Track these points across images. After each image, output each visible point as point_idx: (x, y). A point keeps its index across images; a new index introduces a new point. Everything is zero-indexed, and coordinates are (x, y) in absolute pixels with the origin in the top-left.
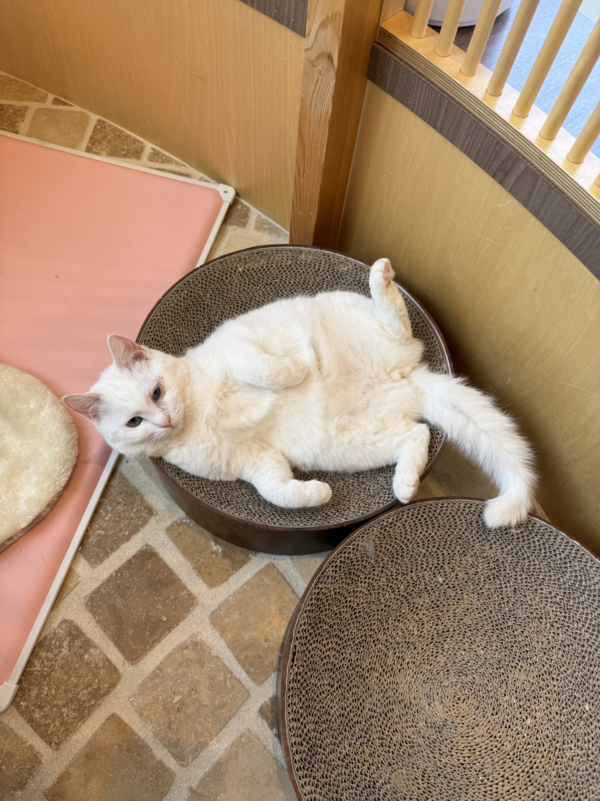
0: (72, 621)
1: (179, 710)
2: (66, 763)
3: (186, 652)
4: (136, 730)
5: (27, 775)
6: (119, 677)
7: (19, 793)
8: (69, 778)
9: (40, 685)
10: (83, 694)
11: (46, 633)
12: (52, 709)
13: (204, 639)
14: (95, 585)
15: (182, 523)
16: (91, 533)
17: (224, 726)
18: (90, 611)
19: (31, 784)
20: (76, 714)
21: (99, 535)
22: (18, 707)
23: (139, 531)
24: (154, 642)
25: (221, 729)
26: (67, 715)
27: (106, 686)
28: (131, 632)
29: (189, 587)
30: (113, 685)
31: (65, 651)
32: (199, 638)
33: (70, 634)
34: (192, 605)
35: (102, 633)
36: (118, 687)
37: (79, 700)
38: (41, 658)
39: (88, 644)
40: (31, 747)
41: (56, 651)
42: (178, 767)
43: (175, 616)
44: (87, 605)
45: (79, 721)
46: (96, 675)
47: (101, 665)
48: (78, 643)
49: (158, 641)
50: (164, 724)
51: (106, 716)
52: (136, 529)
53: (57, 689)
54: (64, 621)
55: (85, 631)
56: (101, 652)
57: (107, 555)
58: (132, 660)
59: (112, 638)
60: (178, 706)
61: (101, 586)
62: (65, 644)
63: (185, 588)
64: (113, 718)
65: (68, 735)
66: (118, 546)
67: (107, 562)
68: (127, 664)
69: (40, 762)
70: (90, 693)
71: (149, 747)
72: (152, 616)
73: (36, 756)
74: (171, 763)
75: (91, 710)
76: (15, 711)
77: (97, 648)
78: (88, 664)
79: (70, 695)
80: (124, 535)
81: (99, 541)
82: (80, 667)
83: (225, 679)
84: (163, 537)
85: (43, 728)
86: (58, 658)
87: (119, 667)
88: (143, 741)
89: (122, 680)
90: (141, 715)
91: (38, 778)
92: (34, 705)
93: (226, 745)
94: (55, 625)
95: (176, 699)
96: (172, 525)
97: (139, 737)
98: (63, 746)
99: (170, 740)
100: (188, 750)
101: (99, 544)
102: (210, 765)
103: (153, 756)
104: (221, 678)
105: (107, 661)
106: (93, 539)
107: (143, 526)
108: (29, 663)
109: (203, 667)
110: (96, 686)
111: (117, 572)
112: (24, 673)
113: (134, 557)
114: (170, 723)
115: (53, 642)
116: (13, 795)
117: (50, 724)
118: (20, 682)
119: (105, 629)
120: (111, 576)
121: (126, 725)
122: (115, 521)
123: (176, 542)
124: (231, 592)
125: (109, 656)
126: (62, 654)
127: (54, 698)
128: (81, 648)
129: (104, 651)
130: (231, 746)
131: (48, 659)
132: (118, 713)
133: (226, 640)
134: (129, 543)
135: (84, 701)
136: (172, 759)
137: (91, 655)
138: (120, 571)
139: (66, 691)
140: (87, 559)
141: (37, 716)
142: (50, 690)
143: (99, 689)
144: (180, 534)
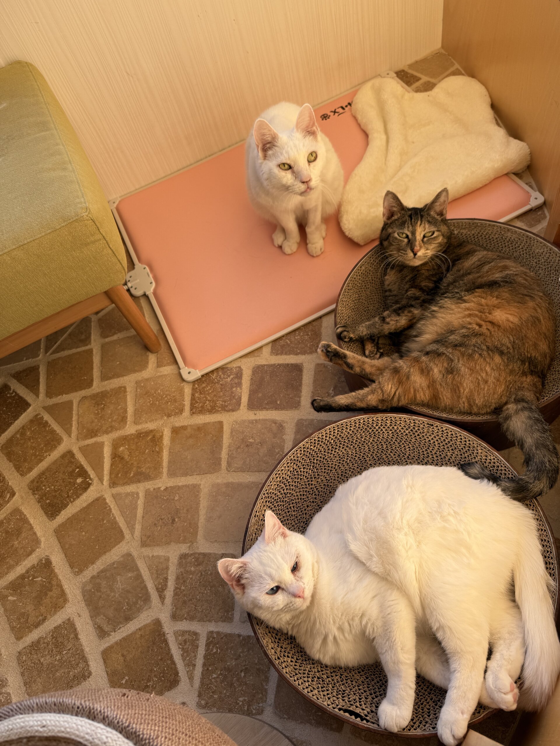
0: (242, 370)
1: (247, 446)
2: (190, 423)
3: (274, 425)
4: (224, 437)
5: (173, 414)
6: (238, 409)
7: (165, 418)
8: (185, 430)
9: (208, 384)
10: (219, 403)
11: (229, 366)
12: (204, 397)
13: (286, 427)
14: (264, 362)
15: (327, 367)
16: (284, 338)
17: (258, 472)
18: (253, 372)
19: (172, 419)
20: (210, 408)
21: (287, 342)
22: (194, 385)
23: (305, 355)
24: (265, 408)
25: (255, 471)
26: (206, 405)
27: (230, 408)
28: (260, 395)
29: (302, 398)
30: (233, 410)
31: (229, 379)
32: (285, 424)
33: (237, 374)
34: (296, 408)
35: (249, 385)
36: (234, 413)
37: (216, 404)
38: (218, 374)
39: (239, 384)
40: (184, 405)
41: (226, 376)
42: (225, 468)
43: (284, 405)
44: (254, 368)
45: (209, 412)
46: (230, 400)
47: (236, 398)
48: (236, 381)
49: (267, 409)
50: (236, 445)
51: (219, 420)
52: (304, 353)
53: (213, 392)
54: (240, 367)
55: (243, 378)
56: (241, 393)
57: (282, 354)
58: (249, 407)
59: (250, 391)
60: (248, 443)
61: (267, 365)
62: (232, 377)
63: (300, 397)
64: (221, 423)
65: (200, 413)
66: (290, 354)
67: (279, 357)
68: (246, 407)
69: (182, 414)
70: (222, 405)
71: (222, 448)
72: (275, 396)
73: (183, 410)
74: (224, 464)
75: (217, 412)
76: (191, 386)
77: (241, 389)
78: (232, 392)
79: (215, 399)
80: (297, 351)
81: (284, 345)
82: (228, 391)
83: (278, 453)
84: (312, 366)
85: (194, 402)
86: (224, 380)
87: (242, 405)
88: (222, 443)
89: (238, 412)
90: (231, 433)
91: (176, 419)
92: (199, 390)
93: (251, 480)
94: (235, 366)
95: (251, 440)
96: (321, 364)
97: (222, 440)
98: (195, 416)
99: (233, 454)
100: (235, 465)
101: (282, 347)
102: (237, 481)
103: (220, 453)
104: (277, 451)
105: (240, 398)
106: (282, 342)
107: (308, 354)
108: (212, 372)
109: (274, 438)
110: (226, 404)
111: (278, 365)
112: (207, 374)
113: (292, 364)
114: (239, 447)
115: (228, 372)
116: (163, 416)
117: (198, 403)
118: (203, 376)
119: (251, 384)
120: (274, 364)
121: (223, 431)
122: (299, 342)
123: (315, 373)
124: (319, 418)
125: (242, 397)
126: (226, 380)
127: (209, 394)
128: (236, 384)
129: (243, 394)
130: (252, 483)
131: (220, 376)
132: (225, 423)
133: (295, 436)
134: (295, 356)
135: (217, 406)
136: (226, 462)
137: (236, 390)
138: (280, 365)
139: (215, 395)
140: (272, 348)
141: (197, 395)
142: (210, 389)
143: (227, 406)
144: (321, 371)
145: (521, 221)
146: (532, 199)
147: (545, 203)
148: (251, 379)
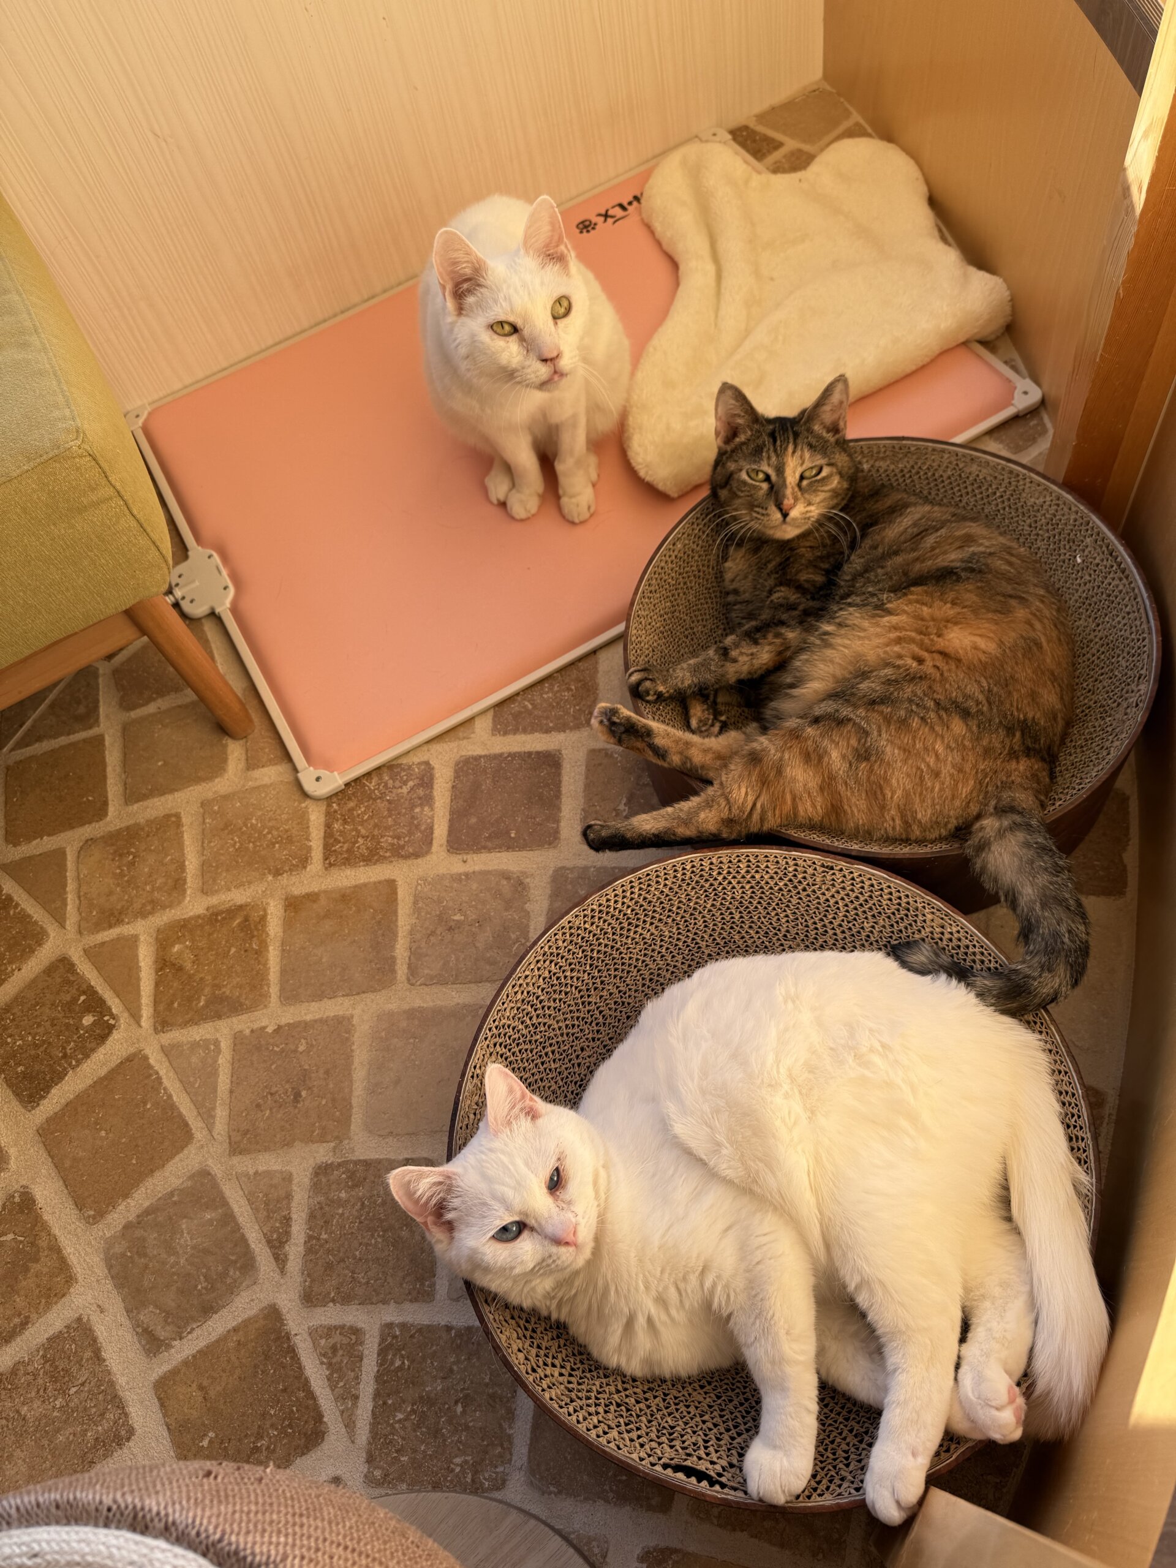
0: (433, 768)
1: (450, 929)
2: (323, 887)
3: (505, 882)
4: (400, 912)
5: (287, 868)
6: (428, 852)
7: (270, 878)
8: (314, 901)
9: (361, 802)
10: (387, 840)
11: (404, 761)
12: (353, 830)
13: (531, 885)
14: (479, 751)
15: (611, 756)
16: (519, 698)
17: (476, 982)
18: (456, 772)
19: (284, 879)
20: (366, 853)
21: (525, 707)
22: (329, 805)
23: (564, 731)
24: (485, 848)
25: (470, 982)
26: (358, 848)
27: (411, 850)
28: (473, 820)
29: (562, 824)
30: (416, 855)
31: (405, 790)
32: (528, 880)
33: (422, 779)
34: (550, 844)
35: (448, 801)
36: (419, 861)
37: (379, 842)
38: (381, 779)
39: (428, 800)
40: (309, 849)
41: (398, 784)
42: (404, 978)
43: (524, 840)
44: (457, 764)
45: (364, 861)
46: (410, 833)
47: (423, 828)
48: (421, 792)
49: (490, 850)
50: (427, 928)
51: (387, 877)
52: (562, 728)
53: (371, 817)
54: (427, 763)
55: (436, 787)
56: (432, 817)
57: (515, 731)
58: (452, 847)
59: (452, 812)
60: (452, 924)
61: (485, 756)
62: (411, 784)
63: (558, 821)
64: (391, 884)
65: (344, 864)
66: (533, 731)
67: (510, 738)
68: (444, 847)
69: (305, 868)
70: (393, 845)
71: (396, 936)
72: (504, 822)
73: (307, 858)
74: (402, 970)
75: (382, 859)
76: (324, 808)
77: (432, 810)
78: (413, 817)
79: (376, 832)
80: (547, 724)
81: (520, 713)
82: (405, 814)
83: (517, 940)
84: (581, 755)
85: (331, 841)
86: (394, 791)
87: (435, 843)
88: (397, 926)
89: (428, 857)
90: (415, 903)
91: (294, 879)
92: (342, 815)
93: (461, 1001)
94: (416, 760)
95: (456, 918)
96: (600, 750)
97: (396, 920)
98: (333, 870)
99: (419, 947)
100: (426, 971)
101: (516, 716)
102: (431, 1004)
103: (393, 948)
104: (513, 936)
105: (431, 829)
106: (515, 707)
107: (571, 729)
108: (368, 775)
109: (506, 910)
110: (402, 843)
111: (510, 755)
112: (357, 780)
113: (538, 753)
114: (433, 933)
115: (403, 774)
116: (264, 874)
117: (339, 842)
118: (347, 785)
119: (454, 799)
120: (501, 755)
121: (396, 899)
123: (588, 770)
124: (599, 864)
125: (436, 827)
126: (400, 791)
127: (362, 823)
128: (420, 798)
129: (436, 819)
130: (465, 1006)
131: (386, 784)
132: (400, 883)
133: (551, 904)
134: (545, 736)
135: (382, 848)
136: (405, 967)
137: (422, 811)
138: (513, 756)
139: (376, 826)
140: (494, 721)
141: (336, 826)
142: (365, 813)
143: (403, 847)
144: (600, 764)
145: (996, 440)
146: (1017, 394)
147: (1043, 402)
148: (453, 787)
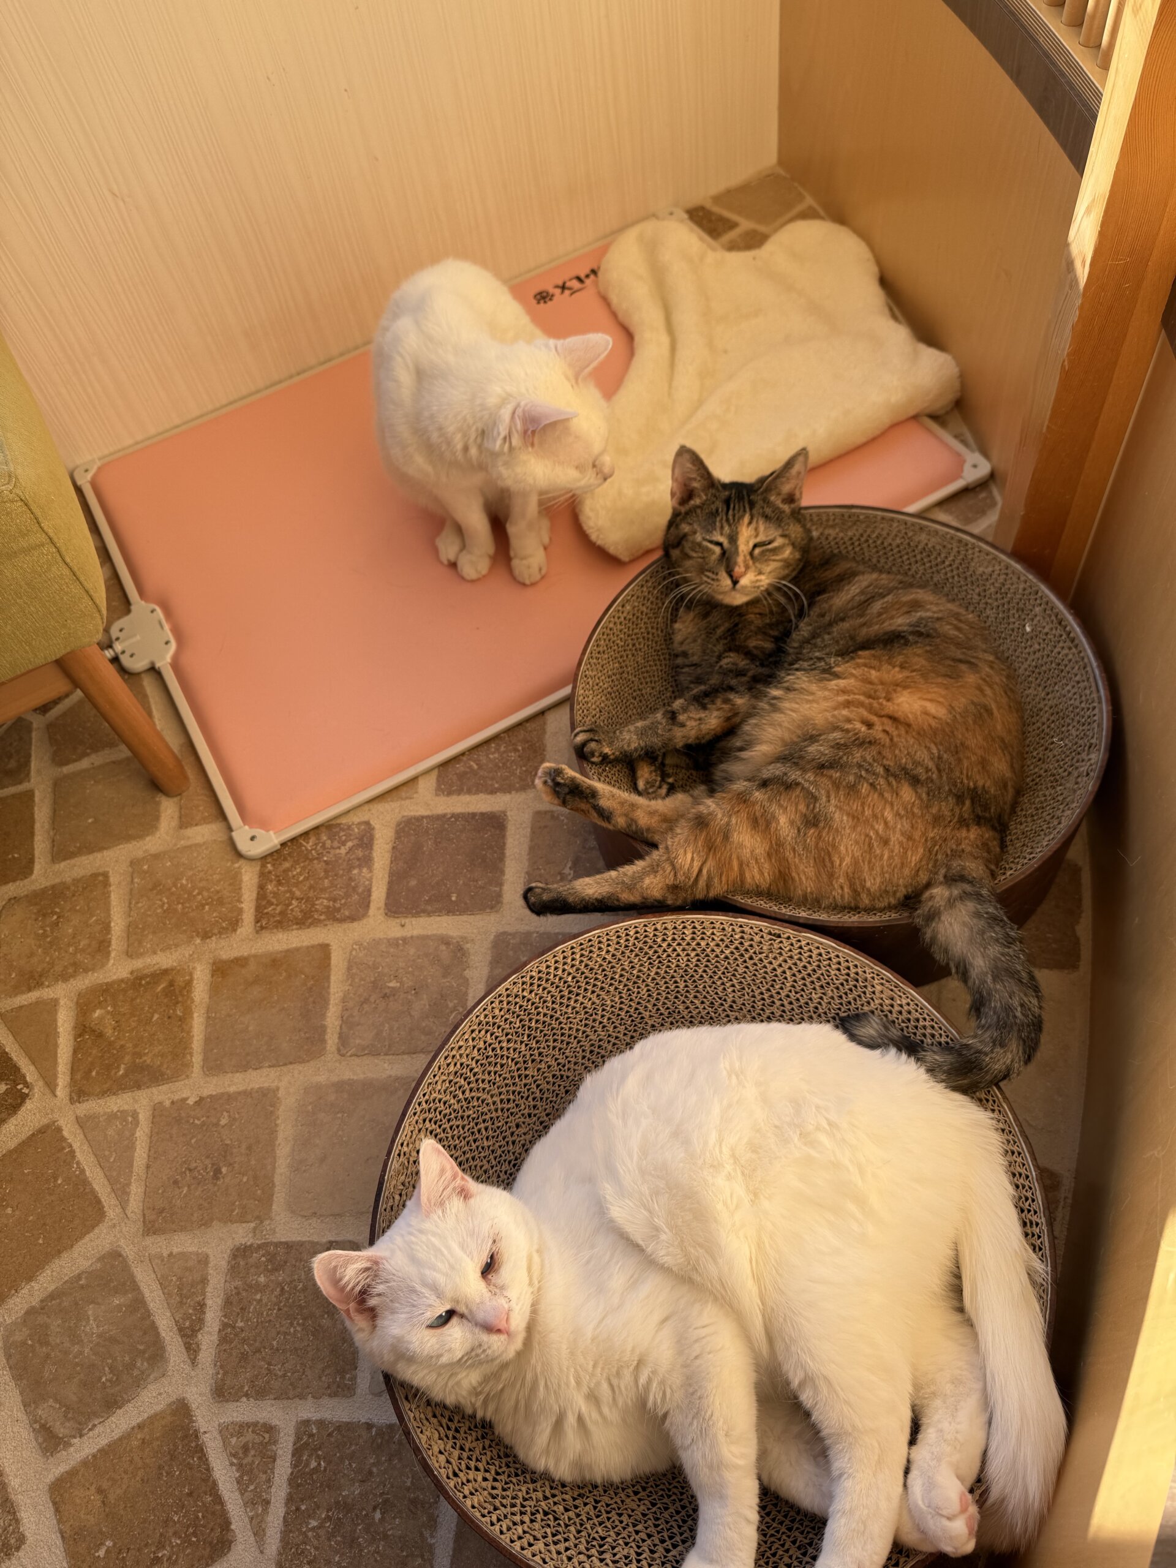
0: (373, 829)
1: (385, 996)
2: (253, 951)
3: (443, 947)
4: (333, 978)
5: (216, 931)
6: (365, 915)
7: (198, 941)
8: (243, 966)
9: (297, 862)
10: (323, 903)
11: (344, 821)
12: (286, 892)
13: (472, 951)
14: (422, 812)
15: (558, 818)
16: (464, 758)
17: (410, 1053)
18: (397, 832)
19: (212, 943)
20: (300, 915)
21: (470, 767)
22: (263, 866)
23: (510, 792)
24: (424, 911)
25: (404, 1053)
26: (292, 910)
27: (347, 913)
28: (413, 883)
29: (505, 888)
30: (353, 919)
31: (343, 851)
32: (468, 946)
33: (361, 839)
34: (492, 908)
35: (388, 862)
36: (355, 924)
37: (313, 905)
38: (318, 839)
39: (367, 861)
40: (240, 911)
41: (336, 844)
42: (334, 1049)
43: (466, 904)
44: (398, 824)
45: (297, 924)
46: (347, 895)
47: (360, 890)
48: (360, 853)
49: (429, 914)
50: (360, 996)
51: (321, 941)
52: (507, 789)
53: (306, 879)
54: (367, 823)
55: (375, 847)
56: (370, 880)
57: (460, 792)
58: (389, 910)
59: (391, 874)
60: (387, 991)
61: (427, 817)
62: (350, 844)
63: (501, 885)
64: (324, 949)
65: (276, 927)
66: (477, 792)
67: (454, 799)
68: (382, 911)
69: (235, 930)
70: (328, 907)
71: (328, 1004)
72: (445, 885)
73: (237, 921)
74: (332, 1040)
75: (316, 923)
76: (258, 868)
77: (371, 871)
78: (351, 879)
79: (311, 894)
80: (492, 785)
81: (465, 773)
82: (343, 875)
83: (455, 1009)
84: (527, 817)
85: (264, 903)
86: (332, 851)
87: (373, 906)
88: (329, 993)
89: (365, 921)
90: (349, 969)
91: (223, 943)
92: (277, 876)
93: (393, 1073)
94: (356, 820)
95: (391, 984)
96: (546, 812)
97: (329, 987)
98: (265, 934)
99: (351, 1016)
100: (358, 1041)
101: (461, 776)
102: (362, 1076)
103: (323, 1016)
104: (451, 1005)
105: (369, 891)
106: (460, 767)
107: (517, 790)
108: (306, 834)
109: (444, 977)
110: (338, 905)
111: (453, 815)
112: (293, 840)
113: (482, 814)
114: (366, 1001)
115: (342, 834)
116: (192, 937)
117: (272, 904)
118: (283, 845)
119: (394, 860)
120: (444, 815)
121: (329, 965)
122: (496, 765)
123: (533, 832)
124: (542, 930)
125: (374, 889)
126: (338, 851)
127: (297, 884)
128: (359, 859)
129: (374, 881)
130: (397, 1079)
131: (324, 844)
132: (333, 948)
133: (490, 970)
134: (489, 797)
135: (317, 911)
136: (336, 1036)
137: (361, 872)
138: (456, 816)
139: (311, 887)
140: (438, 780)
141: (270, 887)
142: (300, 874)
143: (338, 910)
144: (546, 827)
146: (967, 467)
147: (992, 476)
148: (394, 848)
